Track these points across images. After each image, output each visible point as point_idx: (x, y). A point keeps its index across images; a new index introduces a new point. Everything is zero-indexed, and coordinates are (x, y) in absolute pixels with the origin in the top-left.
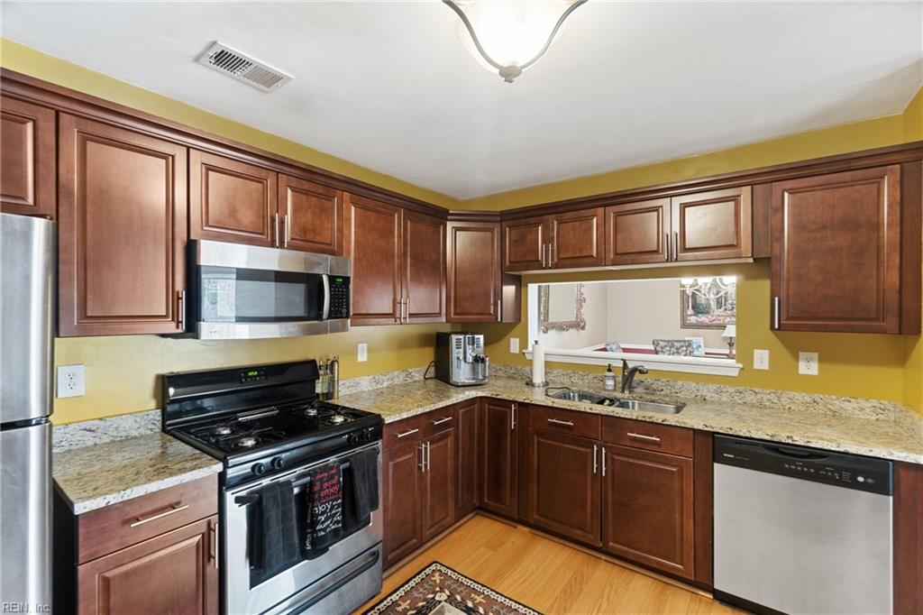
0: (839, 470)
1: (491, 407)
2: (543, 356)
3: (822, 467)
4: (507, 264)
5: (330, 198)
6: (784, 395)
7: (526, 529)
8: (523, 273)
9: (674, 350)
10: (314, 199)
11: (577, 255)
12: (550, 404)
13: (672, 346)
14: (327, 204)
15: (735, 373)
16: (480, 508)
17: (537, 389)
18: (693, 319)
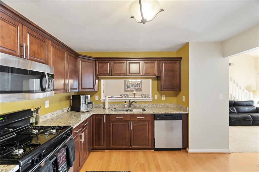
0: (175, 117)
1: (96, 117)
2: (108, 100)
3: (173, 117)
4: (98, 73)
5: (44, 42)
6: (160, 104)
7: (108, 151)
8: (99, 76)
9: (125, 97)
10: (38, 40)
11: (119, 72)
12: (116, 113)
13: (125, 96)
14: (43, 44)
15: (151, 101)
16: (93, 149)
17: (107, 110)
18: (127, 89)
